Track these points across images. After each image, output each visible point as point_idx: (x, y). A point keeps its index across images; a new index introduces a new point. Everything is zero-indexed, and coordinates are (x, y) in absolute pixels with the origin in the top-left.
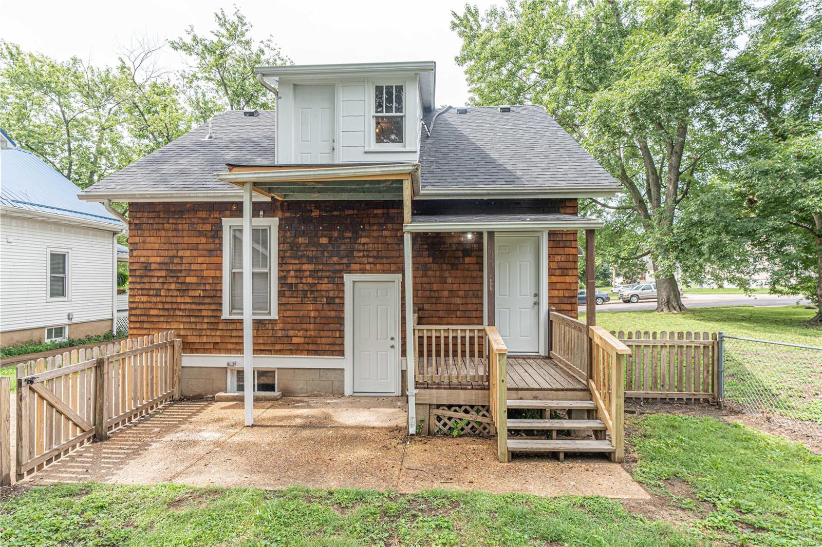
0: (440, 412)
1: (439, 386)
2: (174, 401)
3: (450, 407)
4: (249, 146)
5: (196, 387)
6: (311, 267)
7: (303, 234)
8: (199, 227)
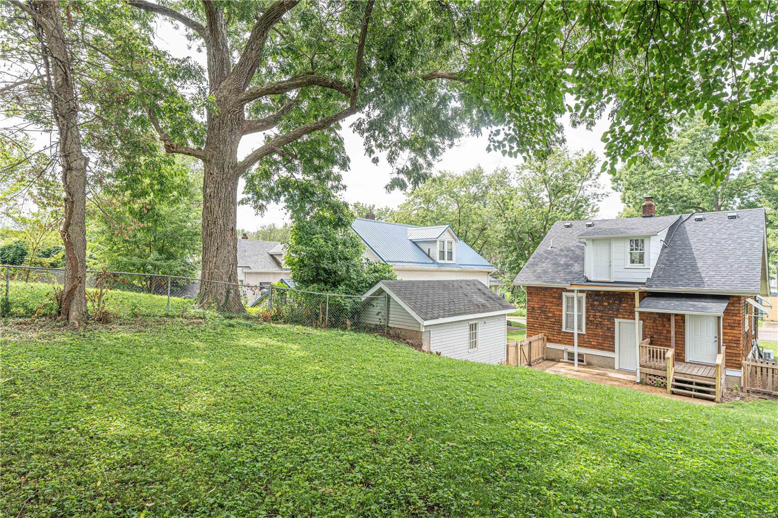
0: (651, 377)
1: (650, 367)
2: (544, 360)
3: (655, 376)
4: (570, 254)
5: (552, 356)
6: (600, 314)
7: (597, 300)
8: (553, 295)
